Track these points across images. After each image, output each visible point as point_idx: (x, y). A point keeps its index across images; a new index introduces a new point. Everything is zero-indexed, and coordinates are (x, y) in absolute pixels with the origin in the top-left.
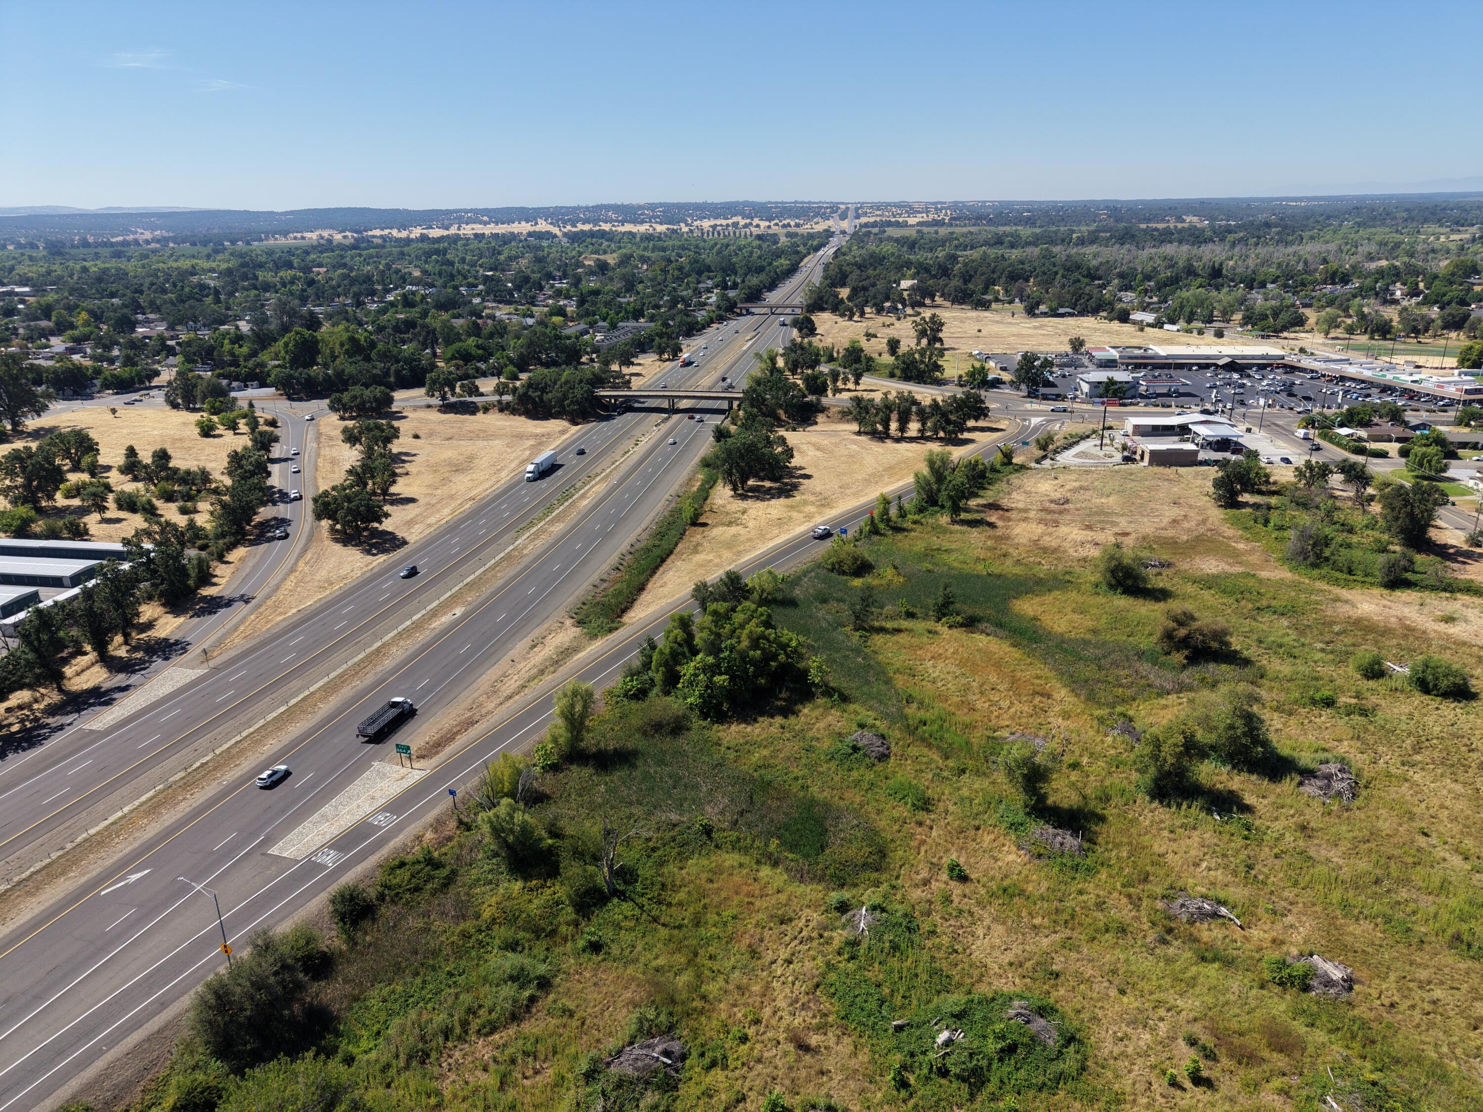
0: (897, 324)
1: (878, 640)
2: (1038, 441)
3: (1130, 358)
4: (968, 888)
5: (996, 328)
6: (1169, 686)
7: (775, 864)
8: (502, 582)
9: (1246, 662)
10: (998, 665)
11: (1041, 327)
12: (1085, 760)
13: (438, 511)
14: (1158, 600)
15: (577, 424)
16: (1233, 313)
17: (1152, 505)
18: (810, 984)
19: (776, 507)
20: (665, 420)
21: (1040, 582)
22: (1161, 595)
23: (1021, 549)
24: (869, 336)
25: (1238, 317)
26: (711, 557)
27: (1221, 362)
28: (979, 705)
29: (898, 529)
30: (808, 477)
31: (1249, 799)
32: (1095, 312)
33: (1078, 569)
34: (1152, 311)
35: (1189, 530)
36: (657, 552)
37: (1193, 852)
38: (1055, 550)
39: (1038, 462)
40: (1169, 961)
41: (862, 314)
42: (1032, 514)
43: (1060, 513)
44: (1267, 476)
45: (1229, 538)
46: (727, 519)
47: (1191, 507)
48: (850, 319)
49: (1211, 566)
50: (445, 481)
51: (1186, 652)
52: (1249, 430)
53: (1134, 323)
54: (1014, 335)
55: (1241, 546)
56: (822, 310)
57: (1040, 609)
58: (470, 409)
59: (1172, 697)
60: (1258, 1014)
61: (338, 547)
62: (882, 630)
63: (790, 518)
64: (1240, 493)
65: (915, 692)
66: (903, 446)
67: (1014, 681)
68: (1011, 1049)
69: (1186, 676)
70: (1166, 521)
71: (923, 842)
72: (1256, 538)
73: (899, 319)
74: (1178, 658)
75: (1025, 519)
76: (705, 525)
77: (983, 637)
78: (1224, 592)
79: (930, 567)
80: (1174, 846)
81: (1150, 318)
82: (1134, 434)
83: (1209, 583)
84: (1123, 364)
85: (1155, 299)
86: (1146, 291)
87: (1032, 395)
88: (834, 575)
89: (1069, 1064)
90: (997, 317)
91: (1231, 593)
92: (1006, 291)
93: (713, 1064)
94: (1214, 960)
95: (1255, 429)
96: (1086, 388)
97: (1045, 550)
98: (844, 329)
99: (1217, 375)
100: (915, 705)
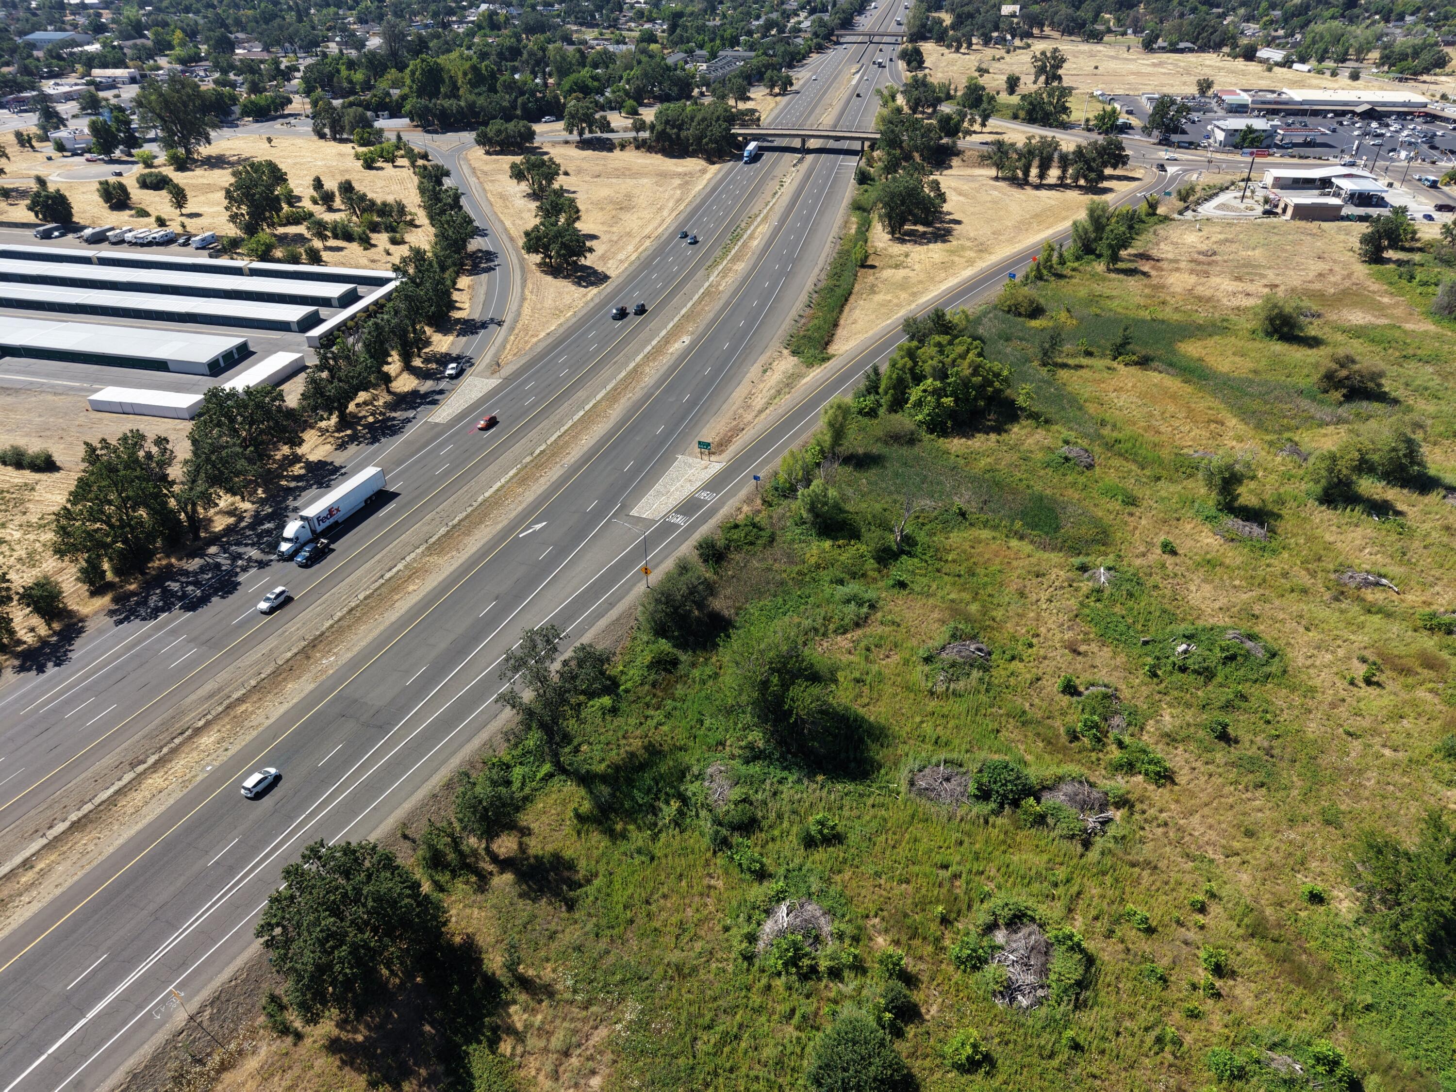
0: (1008, 58)
1: (1063, 374)
2: (1179, 192)
3: (1264, 103)
4: (1177, 560)
5: (1113, 65)
6: (1328, 419)
7: (1021, 538)
8: (711, 315)
9: (1396, 401)
10: (1174, 397)
11: (1160, 64)
12: (1260, 474)
13: (623, 248)
14: (1311, 346)
15: (713, 163)
16: (1369, 51)
17: (1297, 259)
18: (1072, 615)
19: (935, 251)
20: (800, 161)
21: (1200, 328)
22: (1314, 342)
23: (1178, 297)
24: (982, 71)
25: (1375, 55)
26: (889, 297)
27: (1359, 110)
28: (1163, 429)
29: (1060, 276)
30: (958, 222)
31: (1400, 507)
32: (1217, 47)
33: (1232, 317)
34: (1278, 46)
35: (1335, 284)
36: (839, 292)
37: (1357, 542)
38: (1209, 300)
39: (1181, 213)
40: (1342, 612)
41: (970, 45)
42: (1183, 265)
43: (1209, 264)
44: (1414, 232)
45: (1374, 292)
46: (892, 262)
47: (1335, 261)
48: (957, 50)
49: (1357, 317)
50: (615, 220)
51: (1344, 391)
52: (1390, 185)
53: (1261, 61)
54: (1133, 74)
55: (1386, 300)
56: (925, 39)
57: (1204, 352)
58: (606, 146)
59: (1331, 428)
60: (1413, 646)
61: (549, 278)
62: (1064, 366)
63: (953, 262)
64: (1386, 248)
65: (1107, 417)
66: (1043, 193)
67: (1190, 410)
68: (1233, 658)
69: (1344, 411)
70: (1311, 275)
71: (1136, 528)
72: (1401, 292)
73: (1008, 52)
74: (1337, 395)
75: (1178, 269)
76: (873, 267)
77: (1156, 374)
78: (1373, 341)
79: (1099, 311)
80: (1342, 537)
81: (1277, 55)
82: (1274, 186)
83: (1357, 332)
84: (1253, 110)
85: (1281, 32)
86: (1272, 22)
87: (1165, 142)
88: (1010, 317)
89: (1274, 668)
90: (1112, 52)
91: (1380, 342)
92: (1118, 20)
93: (1013, 658)
94: (1377, 613)
95: (1397, 184)
96: (1220, 136)
97: (1200, 299)
98: (952, 63)
99: (1354, 124)
100: (1109, 427)
